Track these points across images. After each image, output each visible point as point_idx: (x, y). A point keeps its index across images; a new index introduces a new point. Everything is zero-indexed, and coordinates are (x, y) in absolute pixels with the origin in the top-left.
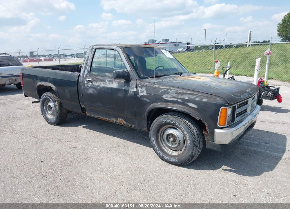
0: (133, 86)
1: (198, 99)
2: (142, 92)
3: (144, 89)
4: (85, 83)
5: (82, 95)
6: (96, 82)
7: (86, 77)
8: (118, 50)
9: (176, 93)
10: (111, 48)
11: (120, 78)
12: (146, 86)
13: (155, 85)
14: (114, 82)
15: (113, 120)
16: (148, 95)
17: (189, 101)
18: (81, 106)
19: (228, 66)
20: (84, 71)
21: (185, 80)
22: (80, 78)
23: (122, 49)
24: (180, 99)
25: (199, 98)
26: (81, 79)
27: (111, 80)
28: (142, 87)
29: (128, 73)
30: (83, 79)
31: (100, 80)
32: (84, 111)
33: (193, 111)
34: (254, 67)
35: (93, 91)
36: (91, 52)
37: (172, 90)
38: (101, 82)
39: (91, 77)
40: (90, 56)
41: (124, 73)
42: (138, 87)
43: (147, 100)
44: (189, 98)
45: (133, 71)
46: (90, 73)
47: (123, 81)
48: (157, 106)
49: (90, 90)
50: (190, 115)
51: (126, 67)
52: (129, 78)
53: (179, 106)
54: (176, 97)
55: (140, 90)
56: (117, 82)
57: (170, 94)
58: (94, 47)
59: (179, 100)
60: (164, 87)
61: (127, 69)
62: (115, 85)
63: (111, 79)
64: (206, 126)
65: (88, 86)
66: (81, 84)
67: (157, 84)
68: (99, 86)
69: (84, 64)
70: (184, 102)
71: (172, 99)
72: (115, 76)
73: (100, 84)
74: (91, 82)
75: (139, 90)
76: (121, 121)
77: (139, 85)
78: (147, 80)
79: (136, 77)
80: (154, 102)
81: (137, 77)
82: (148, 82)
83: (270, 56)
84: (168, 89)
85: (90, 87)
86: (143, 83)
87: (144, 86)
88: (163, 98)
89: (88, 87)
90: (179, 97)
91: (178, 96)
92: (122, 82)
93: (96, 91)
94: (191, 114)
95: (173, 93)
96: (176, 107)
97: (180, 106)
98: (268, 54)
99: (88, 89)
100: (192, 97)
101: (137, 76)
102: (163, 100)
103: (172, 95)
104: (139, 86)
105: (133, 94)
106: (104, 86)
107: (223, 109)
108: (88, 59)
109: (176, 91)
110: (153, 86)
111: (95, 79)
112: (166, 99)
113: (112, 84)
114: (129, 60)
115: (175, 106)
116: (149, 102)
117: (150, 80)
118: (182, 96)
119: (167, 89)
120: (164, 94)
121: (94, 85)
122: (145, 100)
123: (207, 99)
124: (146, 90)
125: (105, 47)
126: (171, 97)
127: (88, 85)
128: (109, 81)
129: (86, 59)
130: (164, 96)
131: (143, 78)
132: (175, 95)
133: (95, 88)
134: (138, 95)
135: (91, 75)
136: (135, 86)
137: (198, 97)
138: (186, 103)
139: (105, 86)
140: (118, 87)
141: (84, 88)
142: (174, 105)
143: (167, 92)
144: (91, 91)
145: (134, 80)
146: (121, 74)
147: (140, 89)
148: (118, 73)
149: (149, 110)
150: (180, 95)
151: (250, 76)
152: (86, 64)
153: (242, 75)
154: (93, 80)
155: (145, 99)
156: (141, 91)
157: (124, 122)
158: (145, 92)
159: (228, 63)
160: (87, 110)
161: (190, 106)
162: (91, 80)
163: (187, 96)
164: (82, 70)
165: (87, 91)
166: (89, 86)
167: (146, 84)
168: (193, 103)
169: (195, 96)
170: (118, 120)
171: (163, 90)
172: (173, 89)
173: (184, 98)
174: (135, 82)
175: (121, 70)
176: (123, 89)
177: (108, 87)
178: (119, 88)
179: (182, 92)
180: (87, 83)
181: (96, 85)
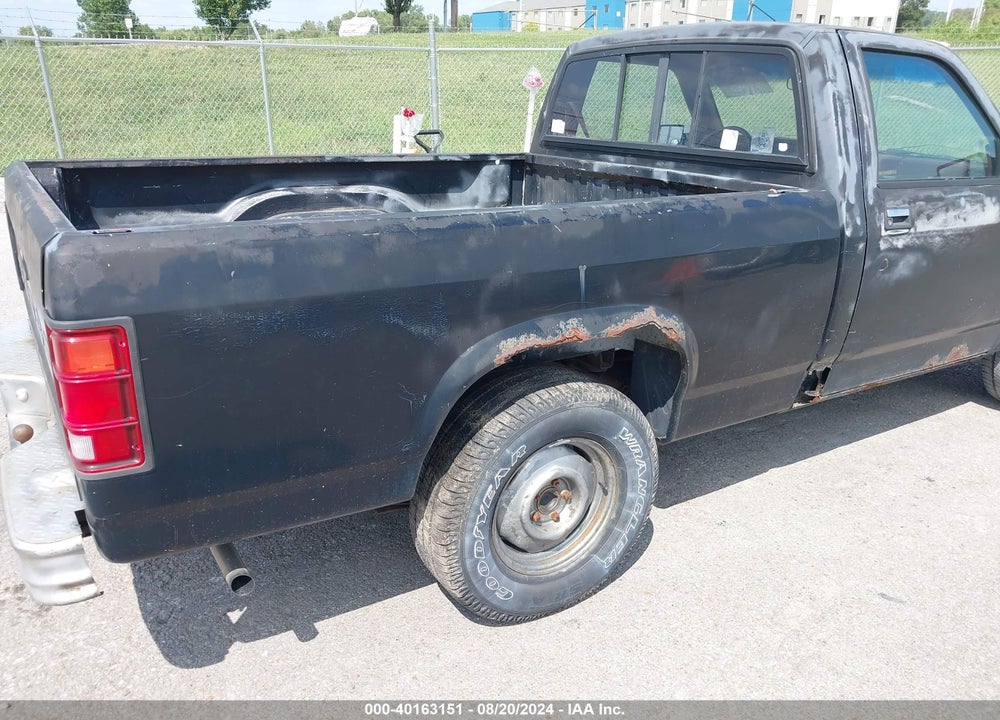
4: (884, 233)
5: (852, 308)
6: (929, 217)
7: (881, 204)
14: (988, 202)
20: (863, 173)
22: (851, 218)
26: (854, 219)
27: (974, 194)
30: (865, 217)
31: (941, 204)
36: (850, 65)
38: (947, 210)
39: (900, 201)
49: (901, 264)
56: (994, 199)
62: (991, 211)
65: (896, 249)
66: (861, 246)
68: (941, 234)
69: (851, 135)
73: (945, 221)
74: (910, 220)
76: (957, 354)
85: (907, 249)
89: (892, 254)
93: (924, 264)
99: (893, 264)
106: (960, 225)
108: (855, 102)
111: (922, 203)
113: (983, 210)
121: (918, 236)
127: (895, 243)
128: (973, 200)
129: (847, 108)
133: (921, 248)
139: (963, 225)
141: (872, 265)
144: (904, 269)
152: (858, 130)
154: (914, 213)
162: (905, 213)
164: (849, 169)
165: (889, 275)
166: (901, 243)
170: (946, 355)
177: (971, 229)
180: (889, 232)
181: (928, 232)
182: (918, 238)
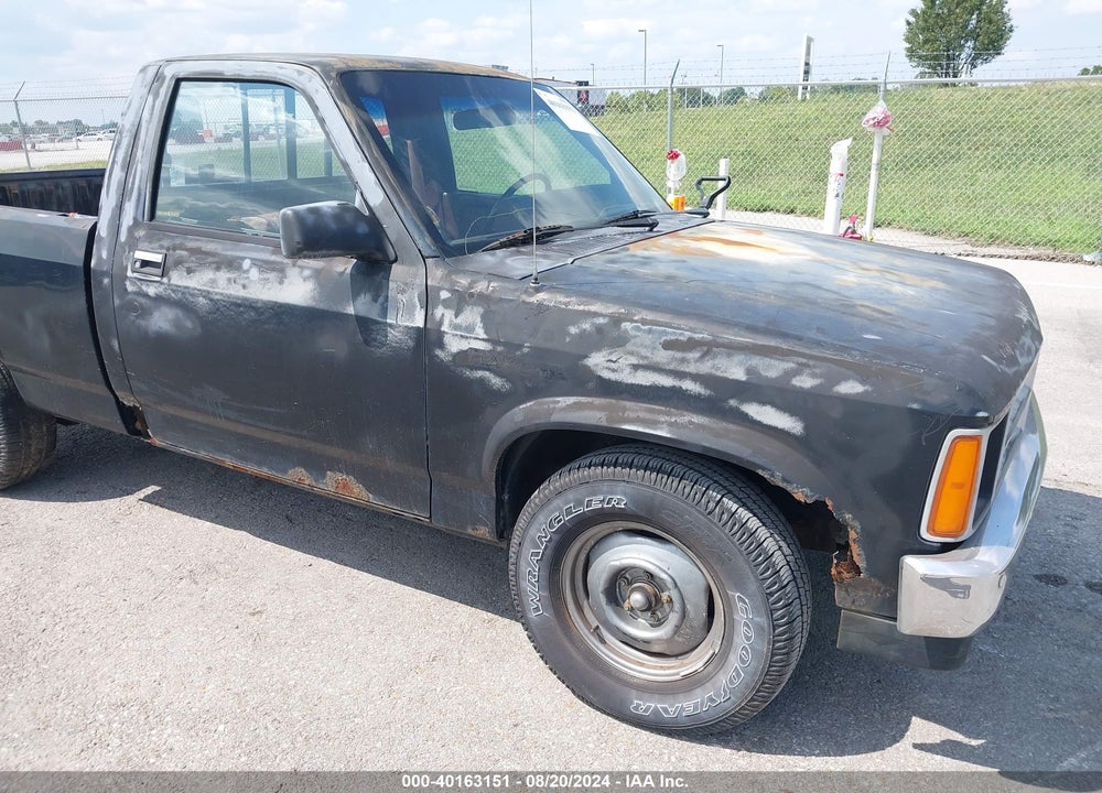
0: (403, 298)
1: (805, 382)
2: (463, 334)
3: (472, 316)
4: (129, 274)
5: (115, 344)
6: (189, 271)
7: (133, 244)
8: (310, 88)
9: (668, 346)
10: (265, 76)
11: (324, 252)
12: (483, 299)
13: (537, 290)
14: (293, 273)
15: (297, 476)
16: (499, 349)
17: (754, 390)
18: (116, 398)
19: (722, 173)
20: (120, 208)
21: (692, 262)
22: (99, 250)
23: (329, 78)
24: (695, 378)
25: (814, 376)
26: (101, 253)
27: (273, 258)
28: (460, 301)
29: (373, 221)
30: (113, 253)
31: (210, 259)
32: (138, 425)
33: (774, 447)
34: (822, 178)
35: (177, 323)
36: (150, 98)
37: (644, 322)
38: (218, 269)
39: (156, 245)
40: (149, 122)
41: (349, 217)
42: (438, 301)
43: (496, 381)
44: (749, 371)
45: (403, 205)
46: (152, 216)
47: (344, 266)
48: (557, 418)
49: (156, 315)
50: (760, 472)
51: (356, 186)
52: (381, 248)
53: (691, 423)
54: (672, 367)
55: (446, 322)
56: (307, 273)
57: (629, 347)
58: (170, 72)
59: (688, 385)
60: (593, 308)
61: (366, 195)
62: (297, 287)
63: (274, 253)
64: (853, 535)
65: (146, 295)
66: (106, 281)
67: (552, 289)
68: (206, 295)
69: (117, 168)
70: (720, 399)
71: (645, 379)
72: (297, 238)
73: (213, 282)
74: (164, 269)
75: (441, 323)
76: (345, 486)
77: (440, 289)
78: (487, 259)
79: (420, 243)
80: (533, 393)
81: (425, 243)
82: (492, 276)
83: (885, 131)
84: (616, 321)
85: (159, 299)
86: (464, 281)
87: (472, 295)
88: (587, 369)
89: (143, 300)
90: (691, 368)
91: (683, 360)
92: (340, 268)
93: (189, 324)
94: (763, 469)
95: (648, 342)
96: (670, 424)
97: (697, 419)
98: (879, 124)
99: (144, 312)
100: (772, 369)
101: (428, 240)
102: (591, 385)
103: (643, 352)
104: (444, 295)
105: (411, 343)
106: (236, 291)
107: (961, 445)
108: (136, 137)
109: (666, 333)
110: (524, 297)
111: (184, 253)
112: (606, 375)
113: (281, 282)
114: (372, 144)
115: (667, 418)
116: (508, 394)
117: (502, 262)
118: (709, 364)
119: (611, 316)
120: (598, 348)
121: (176, 289)
122: (482, 381)
123: (863, 382)
124: (484, 318)
125: (229, 69)
126: (636, 367)
127: (144, 288)
128: (265, 266)
129: (126, 142)
130: (597, 361)
131: (459, 251)
132: (662, 356)
133: (182, 302)
134: (438, 352)
135: (157, 228)
136: (415, 296)
137: (808, 371)
138: (733, 402)
139: (242, 293)
140: (314, 298)
141: (122, 307)
142: (660, 412)
143: (609, 337)
144: (162, 321)
145: (412, 264)
146: (333, 226)
147: (449, 315)
148: (310, 219)
149: (510, 435)
150: (697, 355)
151: (809, 215)
152: (128, 166)
153: (778, 211)
154: (169, 260)
155: (480, 374)
156: (457, 327)
157: (358, 492)
158: (481, 333)
159: (723, 163)
160: (149, 419)
161: (759, 423)
162: (158, 258)
163: (741, 363)
164: (107, 202)
165: (143, 323)
166: (152, 291)
167: (481, 287)
168: (773, 405)
169: (791, 365)
170: (324, 476)
171: (587, 326)
172: (650, 316)
173: (719, 374)
174: (415, 276)
175: (328, 205)
176: (351, 310)
177: (257, 301)
178: (321, 306)
179: (705, 336)
180: (135, 275)
181: (185, 287)
182: (174, 291)
